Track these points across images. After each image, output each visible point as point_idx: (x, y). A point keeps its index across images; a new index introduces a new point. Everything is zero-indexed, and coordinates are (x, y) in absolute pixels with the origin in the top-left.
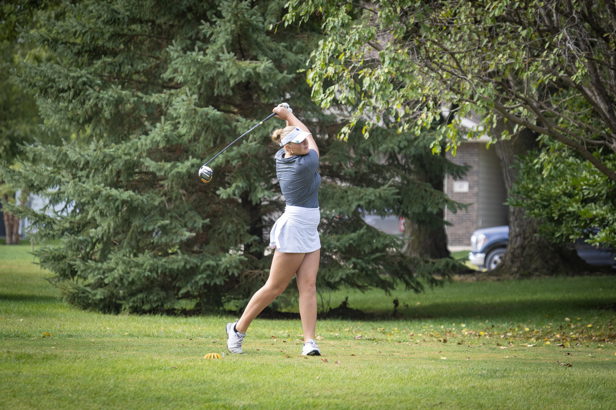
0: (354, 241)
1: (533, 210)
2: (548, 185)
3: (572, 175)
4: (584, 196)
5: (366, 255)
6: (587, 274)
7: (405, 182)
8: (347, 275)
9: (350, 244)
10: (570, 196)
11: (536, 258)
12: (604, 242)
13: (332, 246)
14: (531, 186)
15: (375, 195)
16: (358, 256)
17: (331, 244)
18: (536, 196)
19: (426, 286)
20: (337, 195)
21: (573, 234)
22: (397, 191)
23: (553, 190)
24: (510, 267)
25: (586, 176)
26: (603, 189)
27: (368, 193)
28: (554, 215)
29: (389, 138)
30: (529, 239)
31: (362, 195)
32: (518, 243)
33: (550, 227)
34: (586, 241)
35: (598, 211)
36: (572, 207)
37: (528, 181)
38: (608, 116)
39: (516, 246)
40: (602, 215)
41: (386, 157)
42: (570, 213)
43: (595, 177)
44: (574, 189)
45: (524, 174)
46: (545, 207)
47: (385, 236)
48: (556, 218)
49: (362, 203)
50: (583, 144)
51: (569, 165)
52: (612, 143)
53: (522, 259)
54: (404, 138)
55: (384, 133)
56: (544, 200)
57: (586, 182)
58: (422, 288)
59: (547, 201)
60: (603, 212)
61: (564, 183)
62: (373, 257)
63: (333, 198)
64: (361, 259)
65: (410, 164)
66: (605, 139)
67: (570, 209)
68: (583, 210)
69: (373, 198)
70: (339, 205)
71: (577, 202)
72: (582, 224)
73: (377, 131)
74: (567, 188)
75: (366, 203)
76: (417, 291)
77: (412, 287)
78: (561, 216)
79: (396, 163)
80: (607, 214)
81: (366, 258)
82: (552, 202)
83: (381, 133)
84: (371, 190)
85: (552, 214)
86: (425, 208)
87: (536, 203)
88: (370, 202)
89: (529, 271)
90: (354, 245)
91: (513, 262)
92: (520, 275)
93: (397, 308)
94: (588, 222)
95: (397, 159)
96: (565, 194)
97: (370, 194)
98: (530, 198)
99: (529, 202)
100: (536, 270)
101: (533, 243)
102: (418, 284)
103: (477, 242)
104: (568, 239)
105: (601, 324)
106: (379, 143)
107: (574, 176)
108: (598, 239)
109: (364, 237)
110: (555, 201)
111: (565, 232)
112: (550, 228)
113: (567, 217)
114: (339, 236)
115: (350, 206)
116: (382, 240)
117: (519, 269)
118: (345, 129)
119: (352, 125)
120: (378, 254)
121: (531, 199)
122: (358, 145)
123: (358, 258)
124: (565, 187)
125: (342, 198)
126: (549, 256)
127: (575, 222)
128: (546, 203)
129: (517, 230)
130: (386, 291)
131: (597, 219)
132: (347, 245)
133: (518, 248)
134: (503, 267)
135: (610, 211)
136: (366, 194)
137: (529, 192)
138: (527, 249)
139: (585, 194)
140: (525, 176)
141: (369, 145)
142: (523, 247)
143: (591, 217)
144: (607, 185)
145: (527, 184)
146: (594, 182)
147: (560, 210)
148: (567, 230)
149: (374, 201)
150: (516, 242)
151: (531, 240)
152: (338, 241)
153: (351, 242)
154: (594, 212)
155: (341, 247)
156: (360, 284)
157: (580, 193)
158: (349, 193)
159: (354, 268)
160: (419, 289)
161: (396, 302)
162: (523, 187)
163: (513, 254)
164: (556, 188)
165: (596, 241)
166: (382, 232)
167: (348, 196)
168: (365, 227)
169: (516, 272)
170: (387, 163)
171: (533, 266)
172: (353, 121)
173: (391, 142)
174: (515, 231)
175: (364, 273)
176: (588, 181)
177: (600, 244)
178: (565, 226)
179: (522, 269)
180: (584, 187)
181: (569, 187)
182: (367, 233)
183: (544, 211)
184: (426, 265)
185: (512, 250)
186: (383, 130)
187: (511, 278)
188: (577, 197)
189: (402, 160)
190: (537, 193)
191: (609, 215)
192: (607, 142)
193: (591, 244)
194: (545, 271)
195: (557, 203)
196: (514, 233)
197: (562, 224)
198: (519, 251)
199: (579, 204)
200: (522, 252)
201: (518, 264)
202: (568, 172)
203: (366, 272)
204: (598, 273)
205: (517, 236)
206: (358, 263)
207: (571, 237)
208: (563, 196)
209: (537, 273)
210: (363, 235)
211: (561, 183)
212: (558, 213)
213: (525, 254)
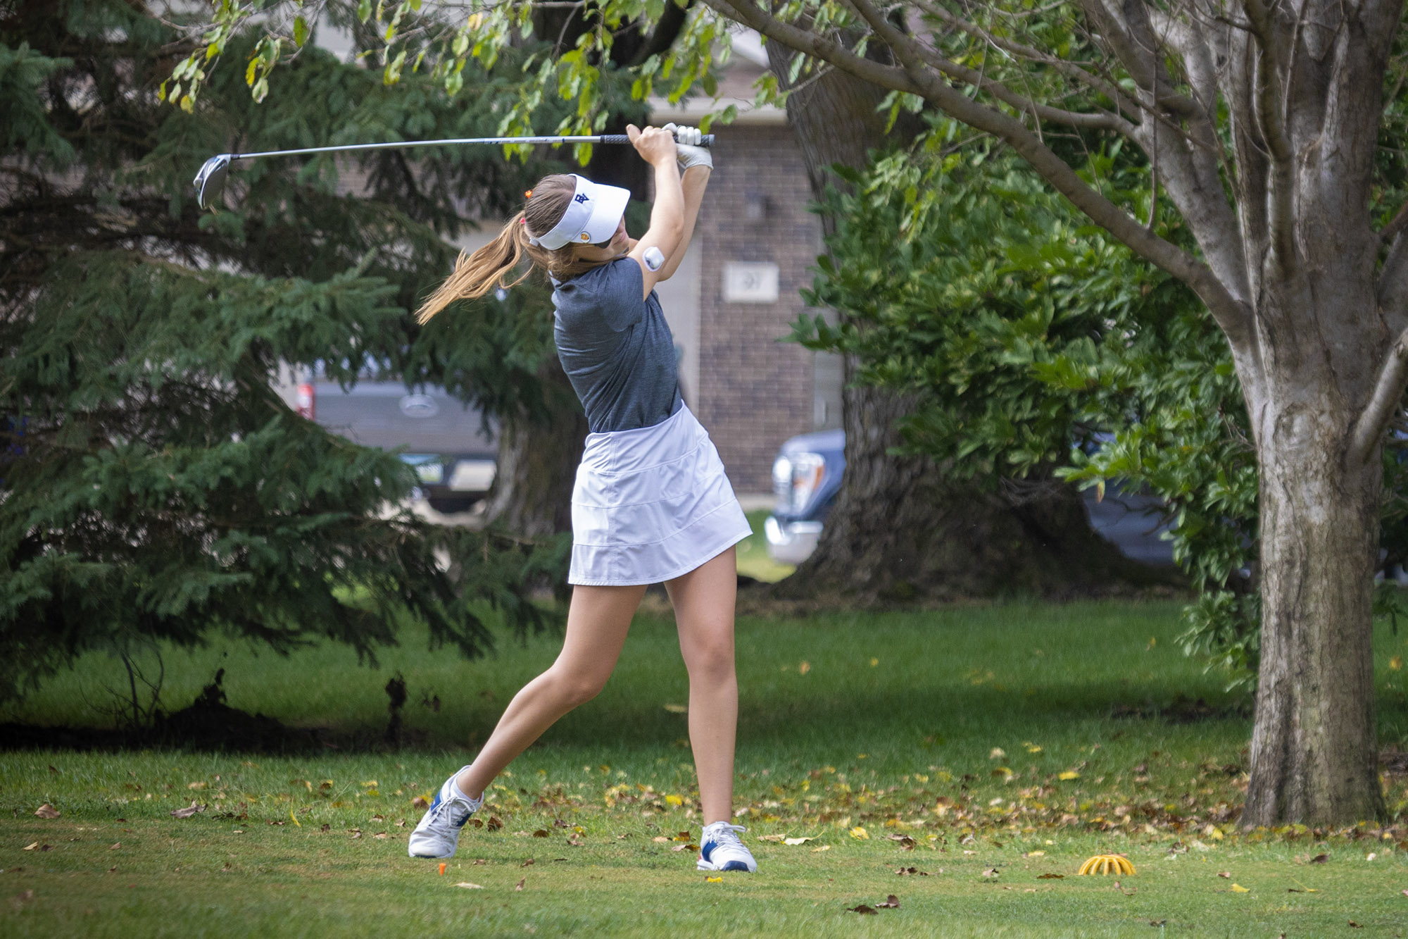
0: (239, 469)
1: (883, 360)
2: (933, 271)
3: (1014, 236)
4: (1058, 312)
5: (281, 521)
6: (1120, 595)
7: (428, 258)
8: (212, 589)
9: (225, 481)
10: (1011, 310)
11: (938, 535)
12: (1122, 475)
13: (159, 487)
14: (874, 276)
15: (317, 307)
16: (256, 521)
17: (155, 480)
18: (891, 311)
19: (502, 634)
20: (181, 304)
21: (1019, 447)
22: (395, 289)
23: (950, 290)
24: (849, 568)
25: (1062, 241)
26: (1117, 288)
27: (287, 296)
28: (953, 379)
29: (370, 100)
30: (916, 468)
31: (267, 304)
32: (877, 482)
33: (942, 420)
34: (1059, 473)
35: (1107, 364)
36: (1016, 350)
37: (865, 258)
38: (1123, 26)
39: (868, 493)
40: (1120, 379)
41: (368, 172)
42: (1009, 370)
43: (1093, 245)
44: (1027, 285)
45: (852, 232)
46: (924, 350)
47: (351, 453)
48: (960, 391)
49: (267, 332)
50: (1030, 127)
51: (1007, 202)
52: (1137, 123)
53: (891, 538)
54: (422, 102)
55: (352, 82)
56: (921, 327)
57: (1063, 263)
58: (487, 640)
59: (932, 330)
60: (1122, 370)
61: (990, 264)
62: (309, 525)
63: (165, 315)
64: (263, 532)
65: (452, 197)
66: (1112, 109)
67: (1008, 358)
68: (1051, 362)
69: (306, 314)
70: (186, 340)
71: (1033, 331)
72: (1053, 414)
73: (327, 77)
74: (1000, 283)
75: (282, 331)
76: (469, 651)
77: (454, 637)
78: (979, 382)
79: (404, 191)
80: (1137, 375)
81: (281, 531)
82: (947, 331)
83: (342, 82)
84: (298, 285)
85: (945, 375)
86: (499, 352)
87: (894, 336)
88: (296, 330)
89: (913, 580)
90: (239, 483)
91: (856, 548)
92: (883, 596)
93: (401, 712)
94: (1073, 404)
95: (408, 177)
96: (992, 304)
97: (298, 301)
98: (869, 317)
99: (870, 332)
100: (939, 576)
101: (929, 480)
102: (472, 622)
103: (794, 482)
104: (1002, 465)
105: (1111, 767)
106: (334, 117)
107: (1021, 240)
108: (1102, 467)
109: (277, 456)
110: (959, 328)
111: (992, 441)
112: (939, 424)
113: (1001, 387)
114: (187, 451)
115: (225, 343)
116: (338, 464)
117: (877, 573)
118: (187, 68)
119: (210, 52)
120: (324, 518)
121: (878, 322)
122: (262, 126)
123: (253, 532)
124: (992, 278)
125: (199, 314)
126: (985, 528)
127: (1028, 403)
128: (926, 338)
129: (874, 433)
130: (361, 649)
131: (1101, 395)
132: (213, 483)
133: (876, 498)
134: (823, 569)
135: (1147, 367)
136: (281, 302)
137: (867, 298)
138: (908, 501)
139: (1062, 303)
140: (856, 242)
141: (297, 127)
142: (893, 497)
143: (1079, 385)
144: (1129, 272)
145: (862, 269)
146: (1090, 261)
147: (975, 361)
148: (1000, 433)
149: (310, 326)
150: (869, 476)
151: (923, 470)
152: (181, 470)
153: (228, 471)
154: (1092, 371)
155: (192, 489)
156: (271, 624)
157: (1048, 300)
158: (223, 297)
159: (242, 565)
160: (477, 642)
161: (397, 690)
162: (846, 278)
163: (857, 519)
164: (962, 281)
165: (1092, 475)
166: (341, 439)
167: (218, 308)
168: (277, 419)
169: (867, 587)
170: (371, 192)
171: (930, 564)
172: (217, 41)
173: (376, 116)
174: (865, 437)
175: (274, 584)
176: (1069, 257)
177: (1108, 483)
178: (994, 418)
179: (887, 576)
180: (1056, 281)
181: (1008, 280)
182: (285, 440)
183: (919, 363)
184: (502, 556)
185: (855, 507)
186: (349, 71)
187: (847, 606)
188: (1036, 316)
189: (424, 178)
190: (895, 299)
191: (1144, 379)
192: (1118, 118)
193: (1076, 482)
194: (968, 581)
195: (965, 335)
196: (860, 446)
197: (984, 410)
198: (879, 509)
199: (1040, 343)
200: (891, 515)
201: (874, 556)
202: (1003, 225)
203: (284, 581)
204: (1158, 589)
205: (872, 457)
206: (253, 549)
207: (1014, 458)
208: (983, 312)
209: (943, 590)
210: (270, 448)
211: (979, 266)
212: (967, 373)
213: (898, 521)
